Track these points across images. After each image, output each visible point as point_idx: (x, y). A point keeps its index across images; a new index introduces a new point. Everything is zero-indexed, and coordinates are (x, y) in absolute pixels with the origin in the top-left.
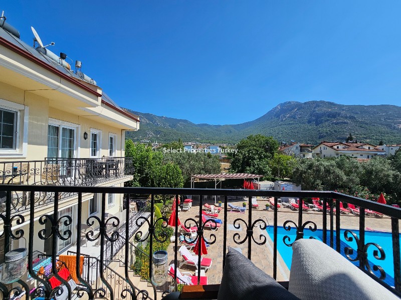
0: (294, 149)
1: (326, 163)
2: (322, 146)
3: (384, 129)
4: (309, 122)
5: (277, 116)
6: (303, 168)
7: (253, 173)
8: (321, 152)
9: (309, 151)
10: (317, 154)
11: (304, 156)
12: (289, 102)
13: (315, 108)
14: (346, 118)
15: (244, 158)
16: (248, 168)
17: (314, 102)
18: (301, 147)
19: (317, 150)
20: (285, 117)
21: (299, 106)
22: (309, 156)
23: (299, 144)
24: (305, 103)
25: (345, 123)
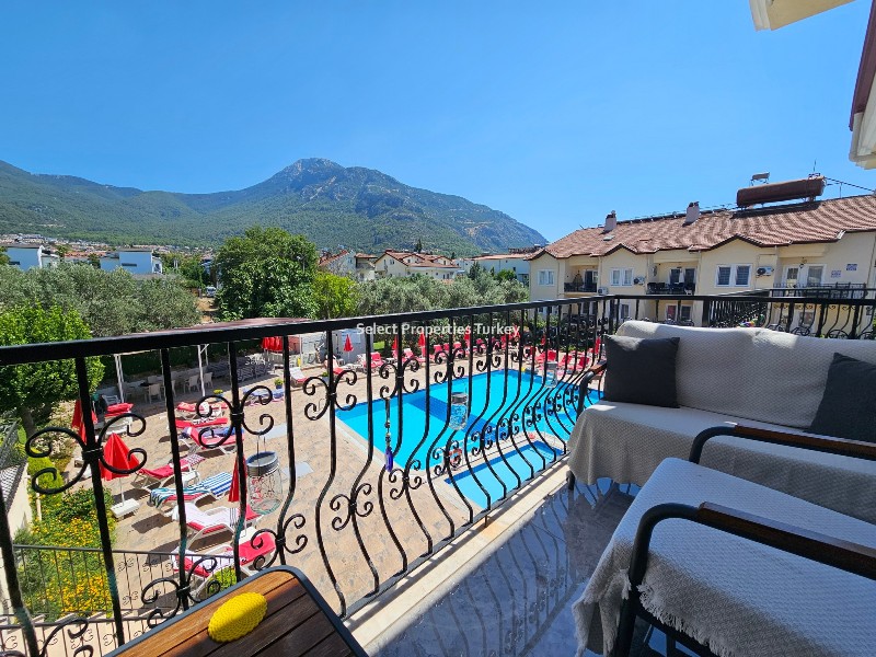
0: (346, 262)
1: (407, 287)
2: (387, 258)
3: (453, 233)
4: (358, 210)
5: (297, 186)
6: (375, 297)
7: (282, 314)
8: (386, 267)
9: (369, 267)
10: (381, 273)
11: (362, 276)
12: (320, 161)
13: (366, 183)
14: (411, 210)
15: (256, 284)
16: (269, 306)
17: (364, 171)
18: (357, 259)
19: (380, 266)
20: (313, 193)
21: (339, 173)
22: (370, 275)
23: (353, 254)
24: (350, 170)
25: (410, 218)
